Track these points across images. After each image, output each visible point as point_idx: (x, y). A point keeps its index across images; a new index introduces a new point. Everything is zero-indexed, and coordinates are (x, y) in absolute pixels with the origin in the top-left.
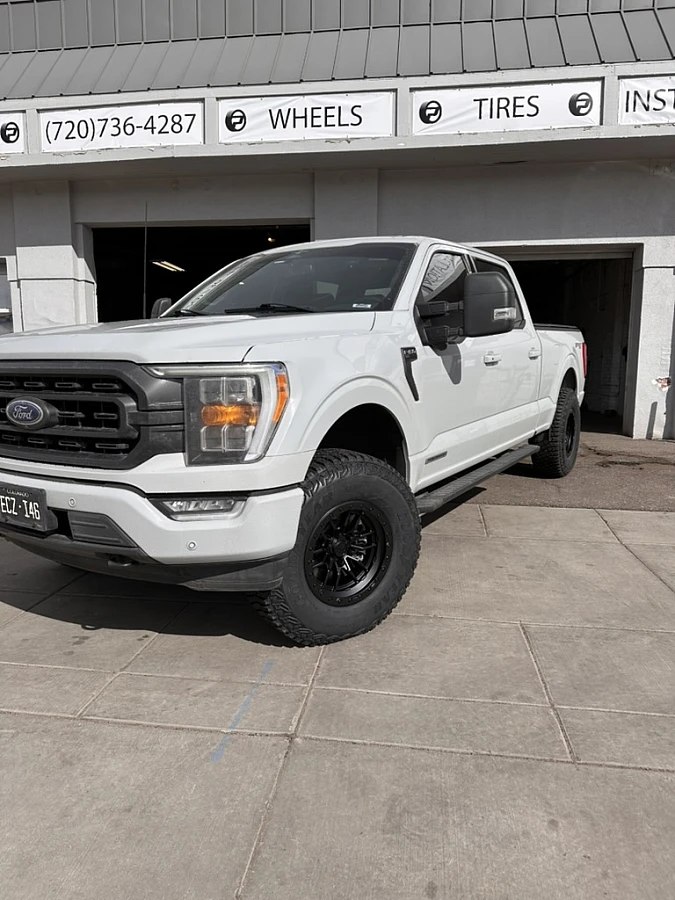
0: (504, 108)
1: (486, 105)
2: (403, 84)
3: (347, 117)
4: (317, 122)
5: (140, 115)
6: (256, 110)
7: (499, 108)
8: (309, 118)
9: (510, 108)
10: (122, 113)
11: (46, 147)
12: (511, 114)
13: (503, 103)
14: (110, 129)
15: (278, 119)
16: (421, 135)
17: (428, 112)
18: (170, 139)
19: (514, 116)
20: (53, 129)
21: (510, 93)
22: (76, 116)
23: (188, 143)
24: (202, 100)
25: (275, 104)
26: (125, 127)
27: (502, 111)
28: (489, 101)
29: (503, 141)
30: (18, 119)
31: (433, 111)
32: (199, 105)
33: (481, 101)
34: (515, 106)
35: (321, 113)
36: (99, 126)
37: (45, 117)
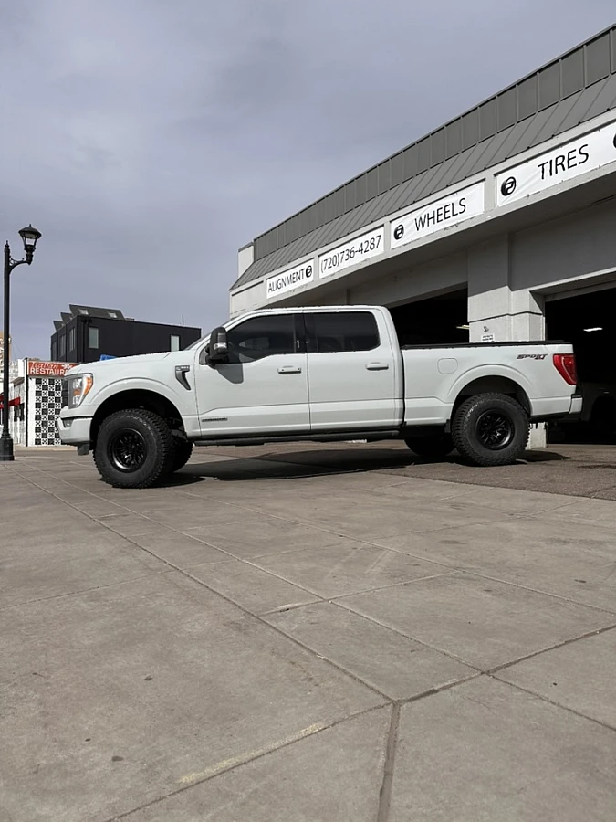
0: (561, 164)
1: (547, 167)
2: (488, 174)
3: (458, 209)
4: (440, 218)
5: (356, 244)
6: (408, 222)
7: (557, 165)
8: (436, 218)
9: (565, 163)
10: (349, 246)
11: (322, 276)
12: (566, 166)
13: (560, 160)
14: (346, 257)
15: (420, 224)
16: (504, 205)
17: (507, 187)
18: (370, 254)
19: (569, 167)
20: (324, 263)
21: (564, 151)
22: (331, 254)
23: (378, 254)
24: (383, 225)
25: (416, 215)
26: (351, 254)
27: (560, 167)
28: (549, 164)
29: (560, 191)
30: (311, 263)
31: (510, 185)
32: (382, 228)
33: (543, 165)
34: (569, 159)
35: (442, 211)
36: (341, 255)
37: (322, 258)
